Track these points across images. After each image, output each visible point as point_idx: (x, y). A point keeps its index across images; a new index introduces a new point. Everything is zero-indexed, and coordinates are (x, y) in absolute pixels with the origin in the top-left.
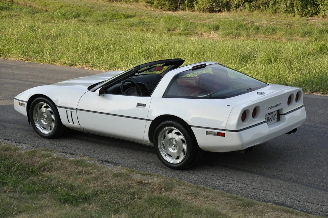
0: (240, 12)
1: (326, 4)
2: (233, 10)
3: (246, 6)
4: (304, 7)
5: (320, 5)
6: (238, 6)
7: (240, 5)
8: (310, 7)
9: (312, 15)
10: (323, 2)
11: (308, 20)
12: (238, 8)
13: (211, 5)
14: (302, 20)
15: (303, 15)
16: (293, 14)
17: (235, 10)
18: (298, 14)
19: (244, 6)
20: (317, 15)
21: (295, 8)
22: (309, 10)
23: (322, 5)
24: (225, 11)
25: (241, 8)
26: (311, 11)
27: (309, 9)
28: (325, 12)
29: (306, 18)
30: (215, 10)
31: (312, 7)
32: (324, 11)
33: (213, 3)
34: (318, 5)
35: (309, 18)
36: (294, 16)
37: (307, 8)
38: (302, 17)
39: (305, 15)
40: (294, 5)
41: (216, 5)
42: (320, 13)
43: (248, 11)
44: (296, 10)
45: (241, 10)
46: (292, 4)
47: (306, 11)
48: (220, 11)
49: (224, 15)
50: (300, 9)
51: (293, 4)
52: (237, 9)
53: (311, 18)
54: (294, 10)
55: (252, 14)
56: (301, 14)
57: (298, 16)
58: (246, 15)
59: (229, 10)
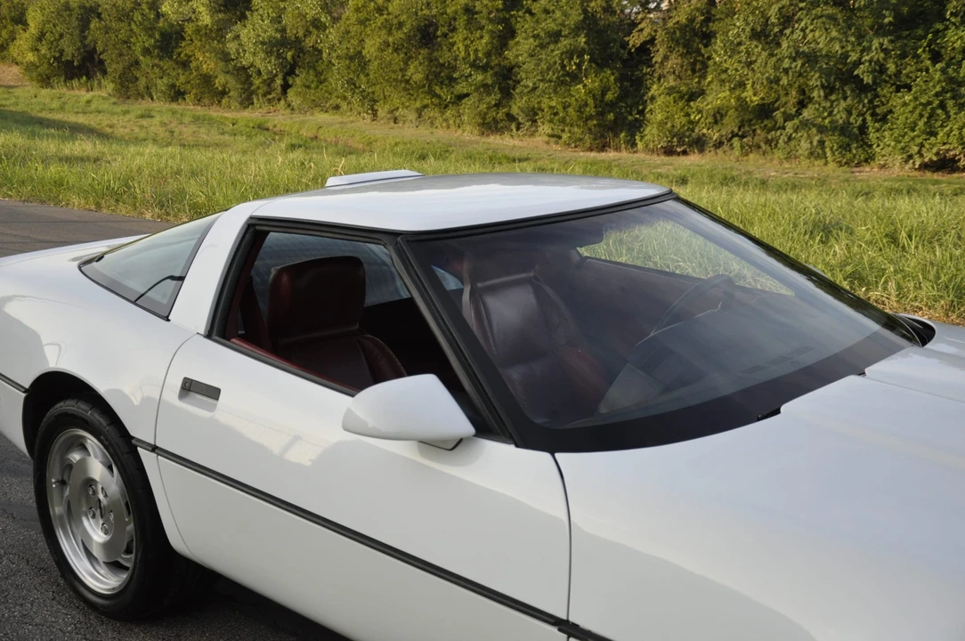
0: (723, 155)
1: (888, 143)
2: (710, 151)
3: (734, 145)
4: (846, 147)
5: (874, 146)
6: (719, 145)
7: (723, 143)
8: (856, 148)
9: (858, 165)
10: (881, 140)
11: (853, 172)
12: (719, 147)
13: (669, 141)
14: (842, 172)
15: (843, 163)
16: (823, 161)
17: (712, 153)
18: (834, 161)
19: (731, 145)
20: (869, 163)
21: (827, 150)
22: (855, 156)
23: (878, 146)
24: (694, 152)
25: (725, 147)
26: (857, 157)
27: (854, 152)
28: (885, 158)
29: (848, 169)
30: (676, 151)
31: (860, 150)
32: (883, 156)
33: (672, 139)
34: (871, 146)
35: (855, 169)
36: (826, 164)
37: (850, 151)
38: (841, 166)
39: (846, 163)
40: (826, 143)
41: (679, 142)
42: (874, 159)
43: (737, 152)
44: (829, 154)
45: (725, 152)
46: (822, 143)
47: (849, 155)
48: (685, 153)
49: (694, 159)
50: (836, 153)
51: (824, 142)
52: (718, 151)
53: (858, 169)
54: (825, 153)
55: (745, 158)
56: (840, 162)
57: (832, 165)
58: (734, 160)
59: (701, 151)
